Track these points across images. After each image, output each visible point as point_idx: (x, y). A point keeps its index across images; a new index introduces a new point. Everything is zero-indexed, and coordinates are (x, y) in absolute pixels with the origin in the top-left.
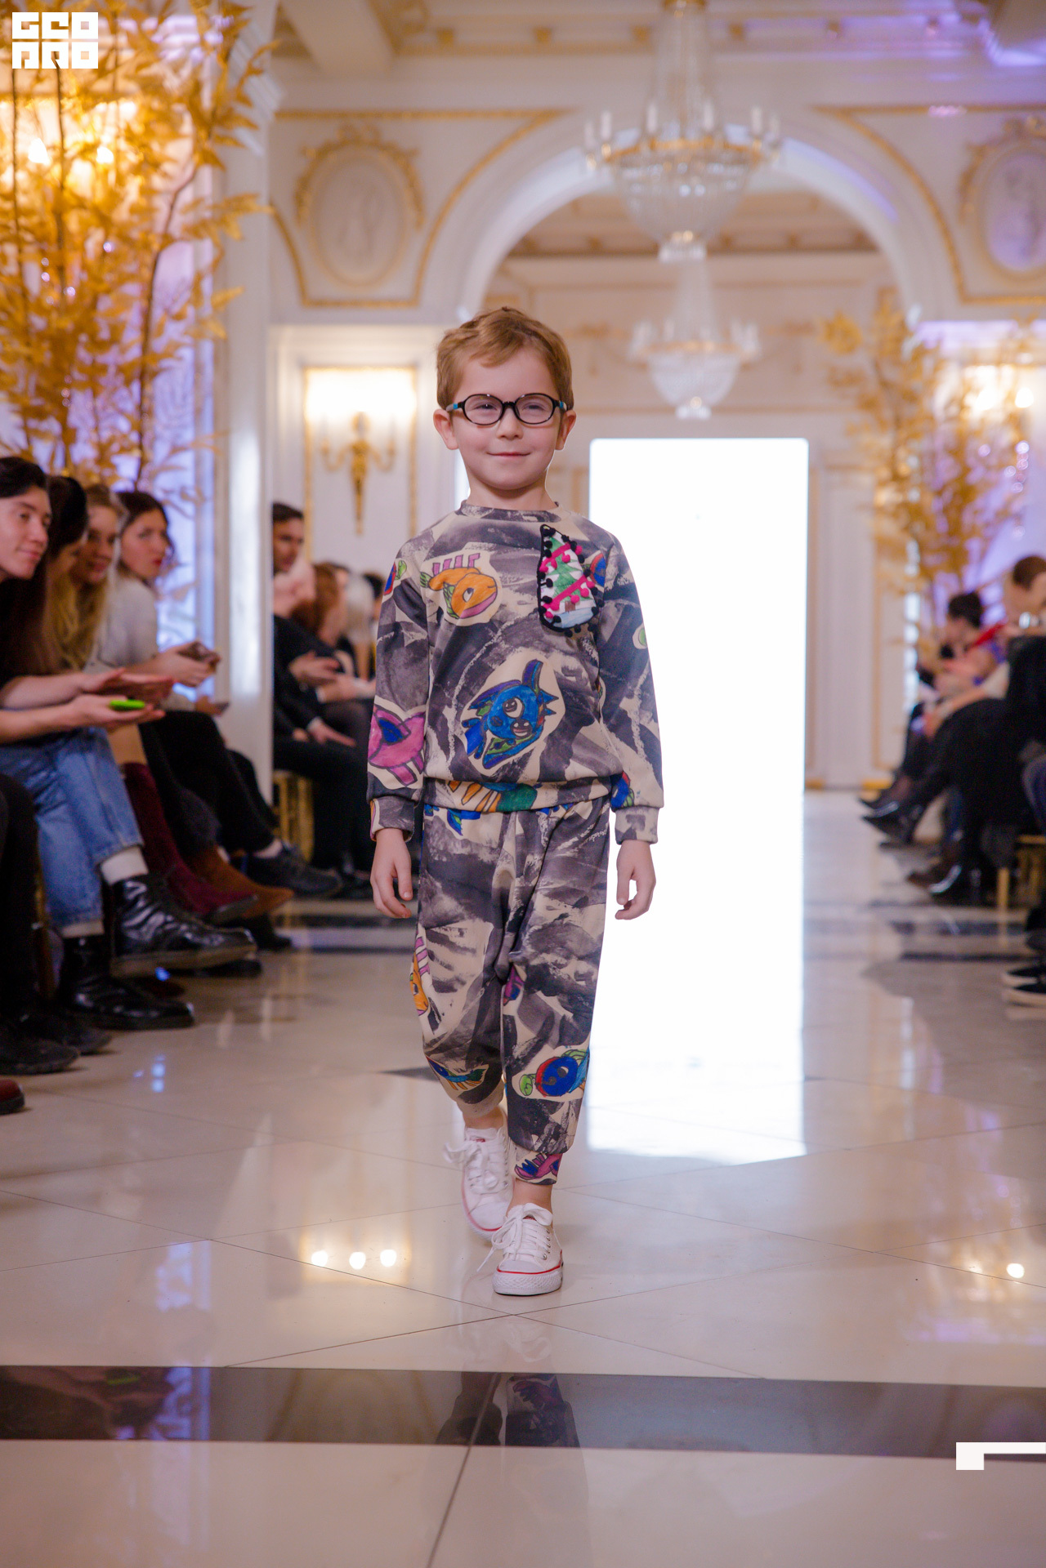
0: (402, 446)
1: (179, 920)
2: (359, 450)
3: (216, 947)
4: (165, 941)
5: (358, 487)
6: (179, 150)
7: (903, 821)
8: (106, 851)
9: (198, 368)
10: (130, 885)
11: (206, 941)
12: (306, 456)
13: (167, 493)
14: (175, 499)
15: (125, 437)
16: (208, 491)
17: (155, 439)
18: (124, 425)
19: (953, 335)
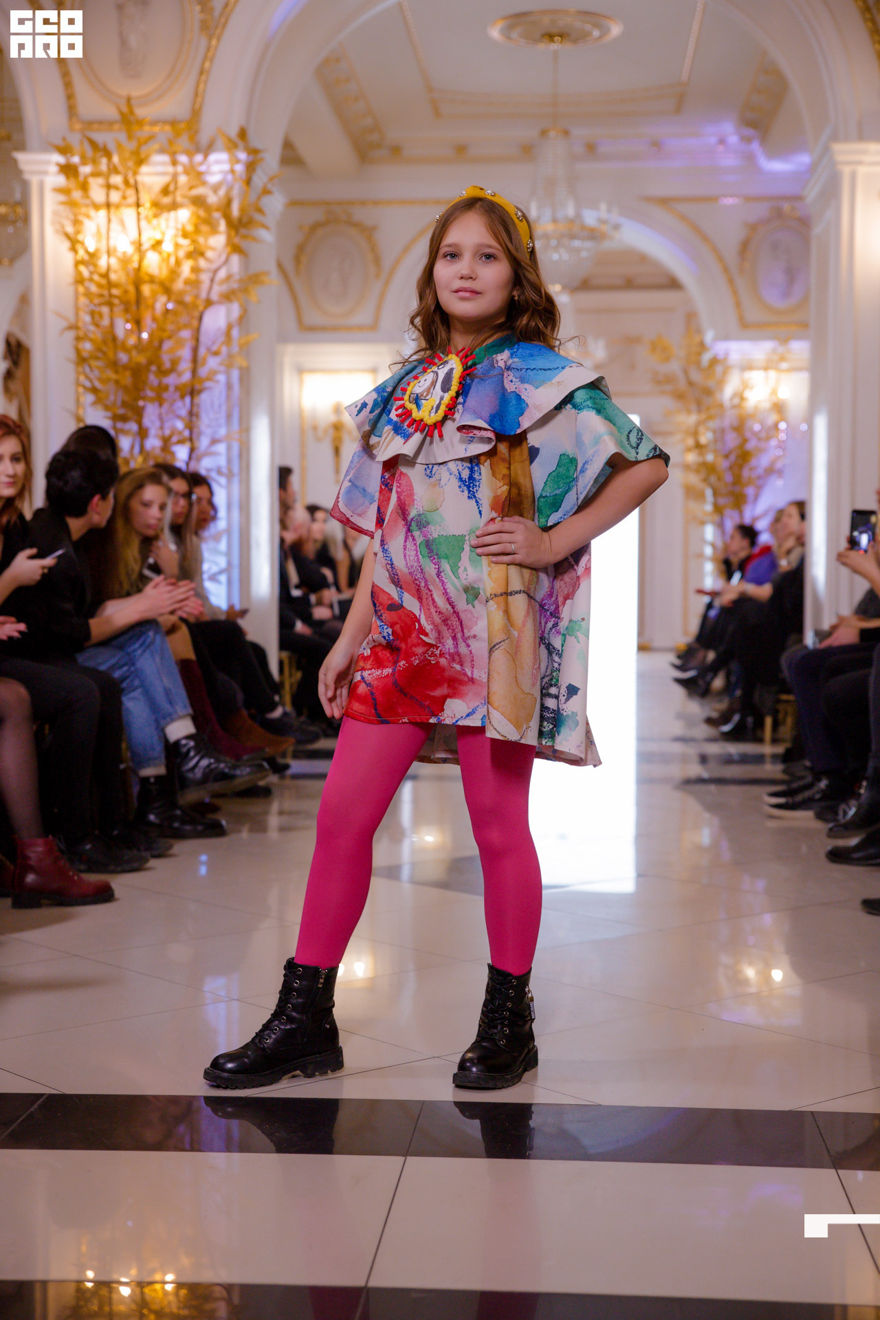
1: (219, 761)
2: (338, 427)
3: (244, 774)
4: (211, 776)
5: (337, 451)
6: (218, 241)
7: (701, 682)
8: (168, 719)
9: (229, 386)
10: (184, 742)
11: (238, 773)
12: (302, 432)
13: (208, 470)
14: (214, 475)
15: (180, 433)
16: (236, 469)
17: (200, 434)
18: (180, 425)
19: (736, 350)
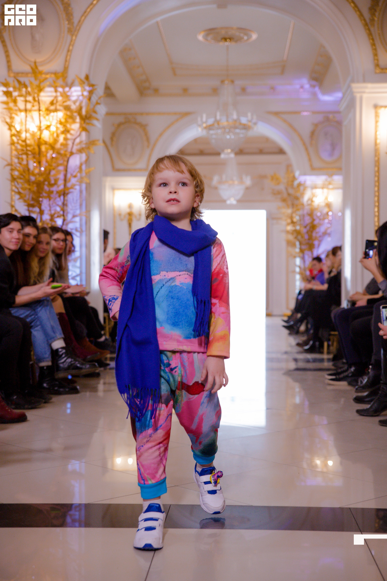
1: (76, 361)
2: (130, 214)
3: (86, 368)
4: (71, 367)
5: (130, 224)
6: (76, 126)
7: (296, 327)
8: (53, 340)
9: (81, 191)
10: (60, 350)
11: (84, 367)
12: (114, 216)
14: (74, 231)
15: (59, 212)
16: (84, 229)
17: (68, 213)
18: (58, 209)
19: (309, 180)
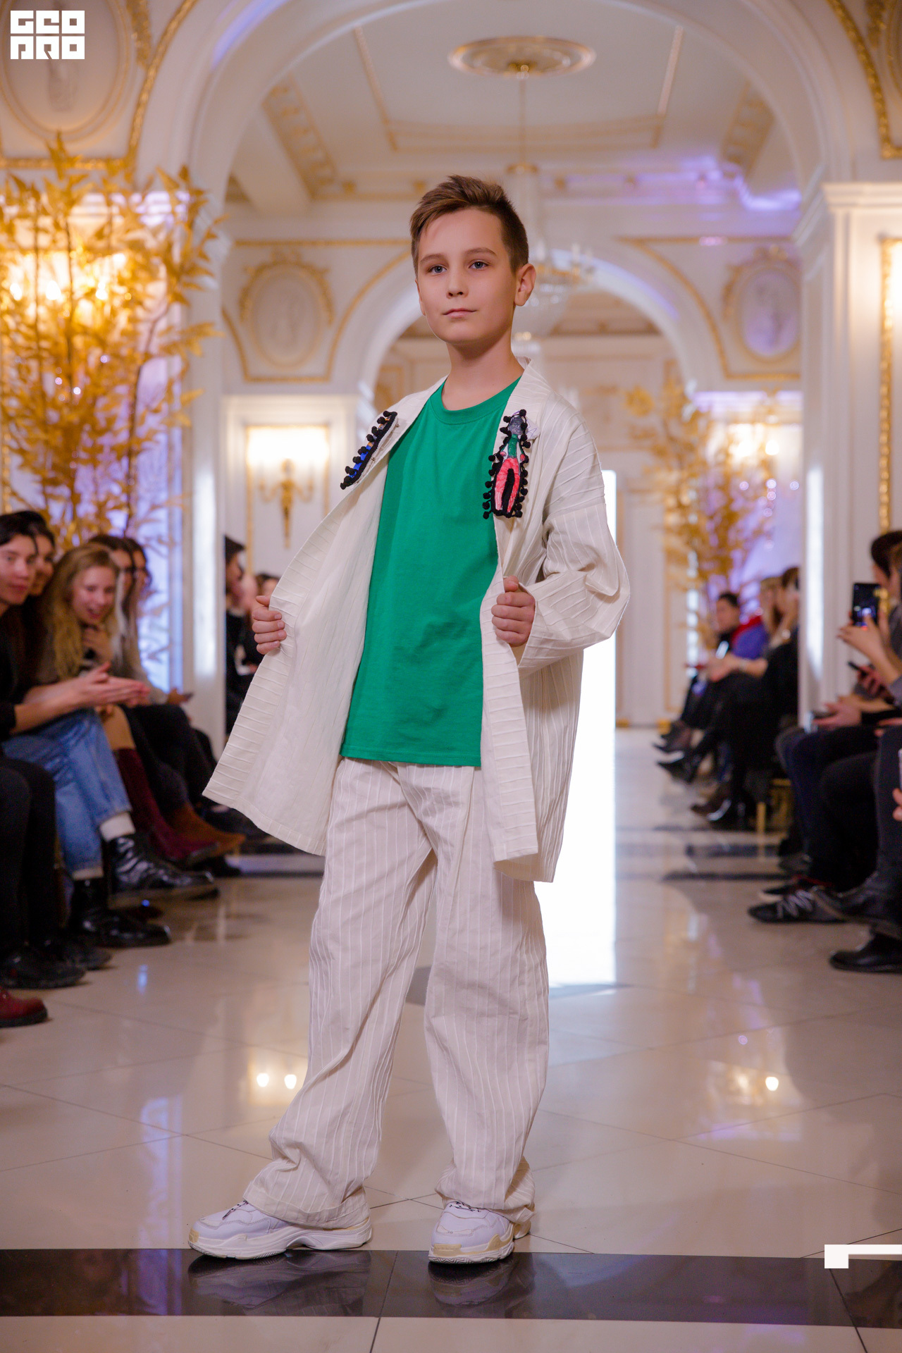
0: (319, 482)
1: (158, 866)
2: (287, 487)
4: (149, 882)
5: (286, 513)
6: (157, 289)
8: (104, 816)
9: (170, 447)
10: (121, 841)
11: (178, 882)
12: (248, 491)
13: (148, 539)
14: (154, 543)
15: (116, 498)
16: (178, 538)
17: (138, 499)
18: (116, 489)
19: (720, 402)
